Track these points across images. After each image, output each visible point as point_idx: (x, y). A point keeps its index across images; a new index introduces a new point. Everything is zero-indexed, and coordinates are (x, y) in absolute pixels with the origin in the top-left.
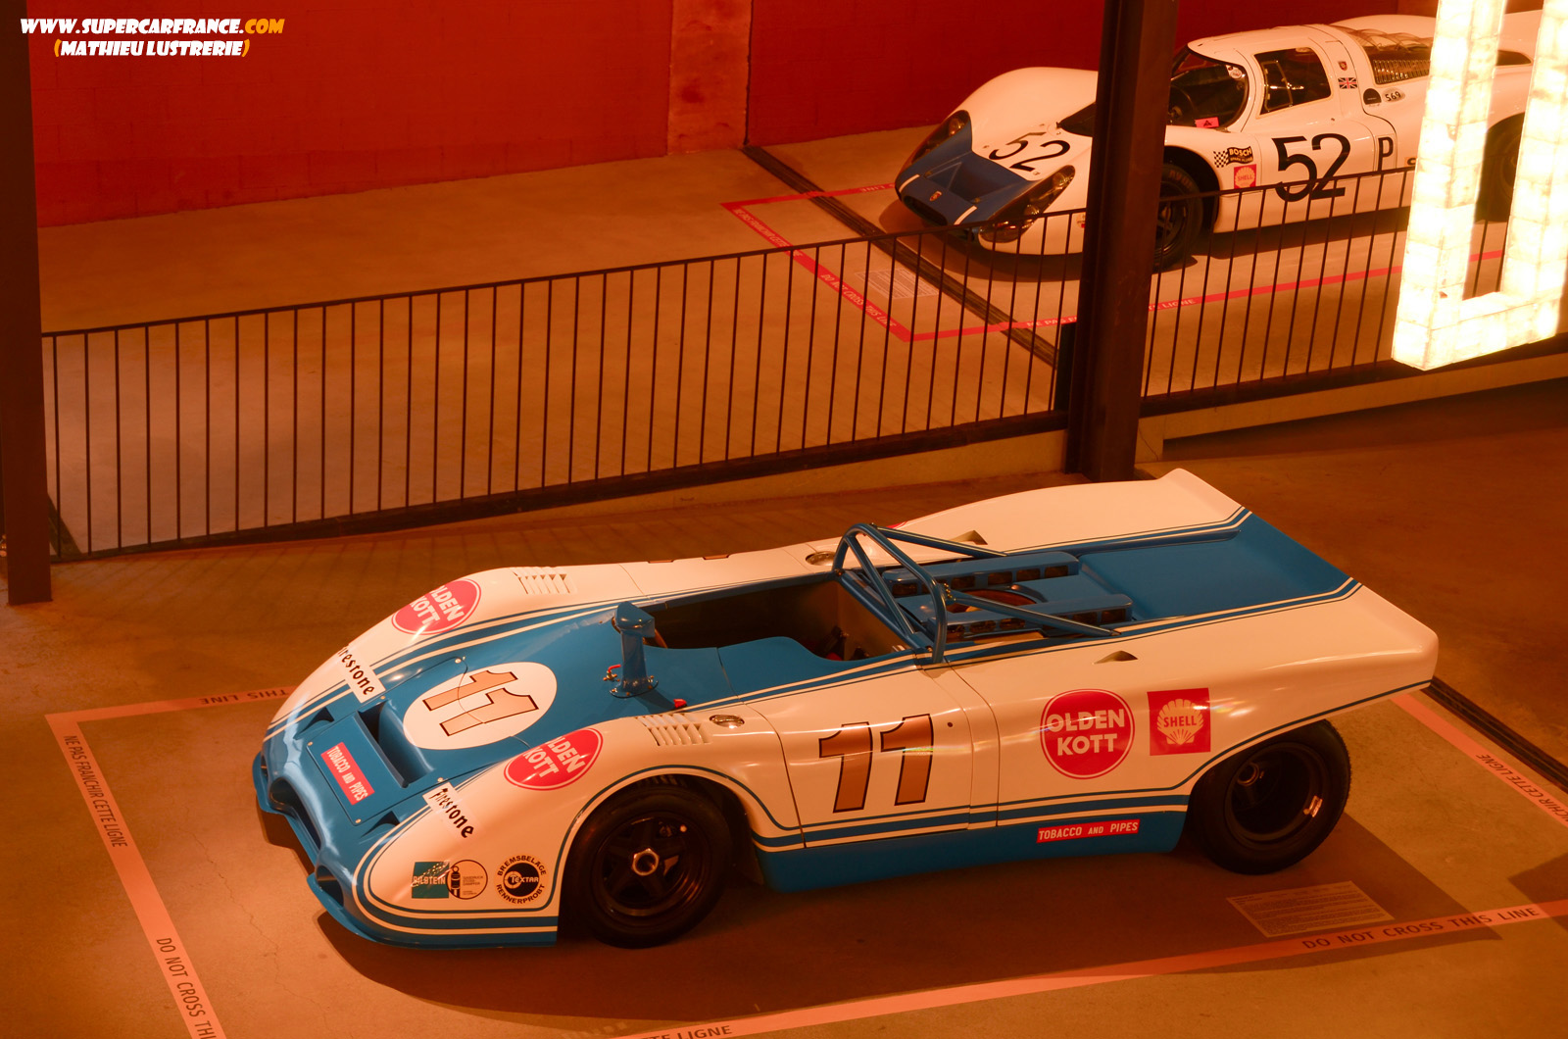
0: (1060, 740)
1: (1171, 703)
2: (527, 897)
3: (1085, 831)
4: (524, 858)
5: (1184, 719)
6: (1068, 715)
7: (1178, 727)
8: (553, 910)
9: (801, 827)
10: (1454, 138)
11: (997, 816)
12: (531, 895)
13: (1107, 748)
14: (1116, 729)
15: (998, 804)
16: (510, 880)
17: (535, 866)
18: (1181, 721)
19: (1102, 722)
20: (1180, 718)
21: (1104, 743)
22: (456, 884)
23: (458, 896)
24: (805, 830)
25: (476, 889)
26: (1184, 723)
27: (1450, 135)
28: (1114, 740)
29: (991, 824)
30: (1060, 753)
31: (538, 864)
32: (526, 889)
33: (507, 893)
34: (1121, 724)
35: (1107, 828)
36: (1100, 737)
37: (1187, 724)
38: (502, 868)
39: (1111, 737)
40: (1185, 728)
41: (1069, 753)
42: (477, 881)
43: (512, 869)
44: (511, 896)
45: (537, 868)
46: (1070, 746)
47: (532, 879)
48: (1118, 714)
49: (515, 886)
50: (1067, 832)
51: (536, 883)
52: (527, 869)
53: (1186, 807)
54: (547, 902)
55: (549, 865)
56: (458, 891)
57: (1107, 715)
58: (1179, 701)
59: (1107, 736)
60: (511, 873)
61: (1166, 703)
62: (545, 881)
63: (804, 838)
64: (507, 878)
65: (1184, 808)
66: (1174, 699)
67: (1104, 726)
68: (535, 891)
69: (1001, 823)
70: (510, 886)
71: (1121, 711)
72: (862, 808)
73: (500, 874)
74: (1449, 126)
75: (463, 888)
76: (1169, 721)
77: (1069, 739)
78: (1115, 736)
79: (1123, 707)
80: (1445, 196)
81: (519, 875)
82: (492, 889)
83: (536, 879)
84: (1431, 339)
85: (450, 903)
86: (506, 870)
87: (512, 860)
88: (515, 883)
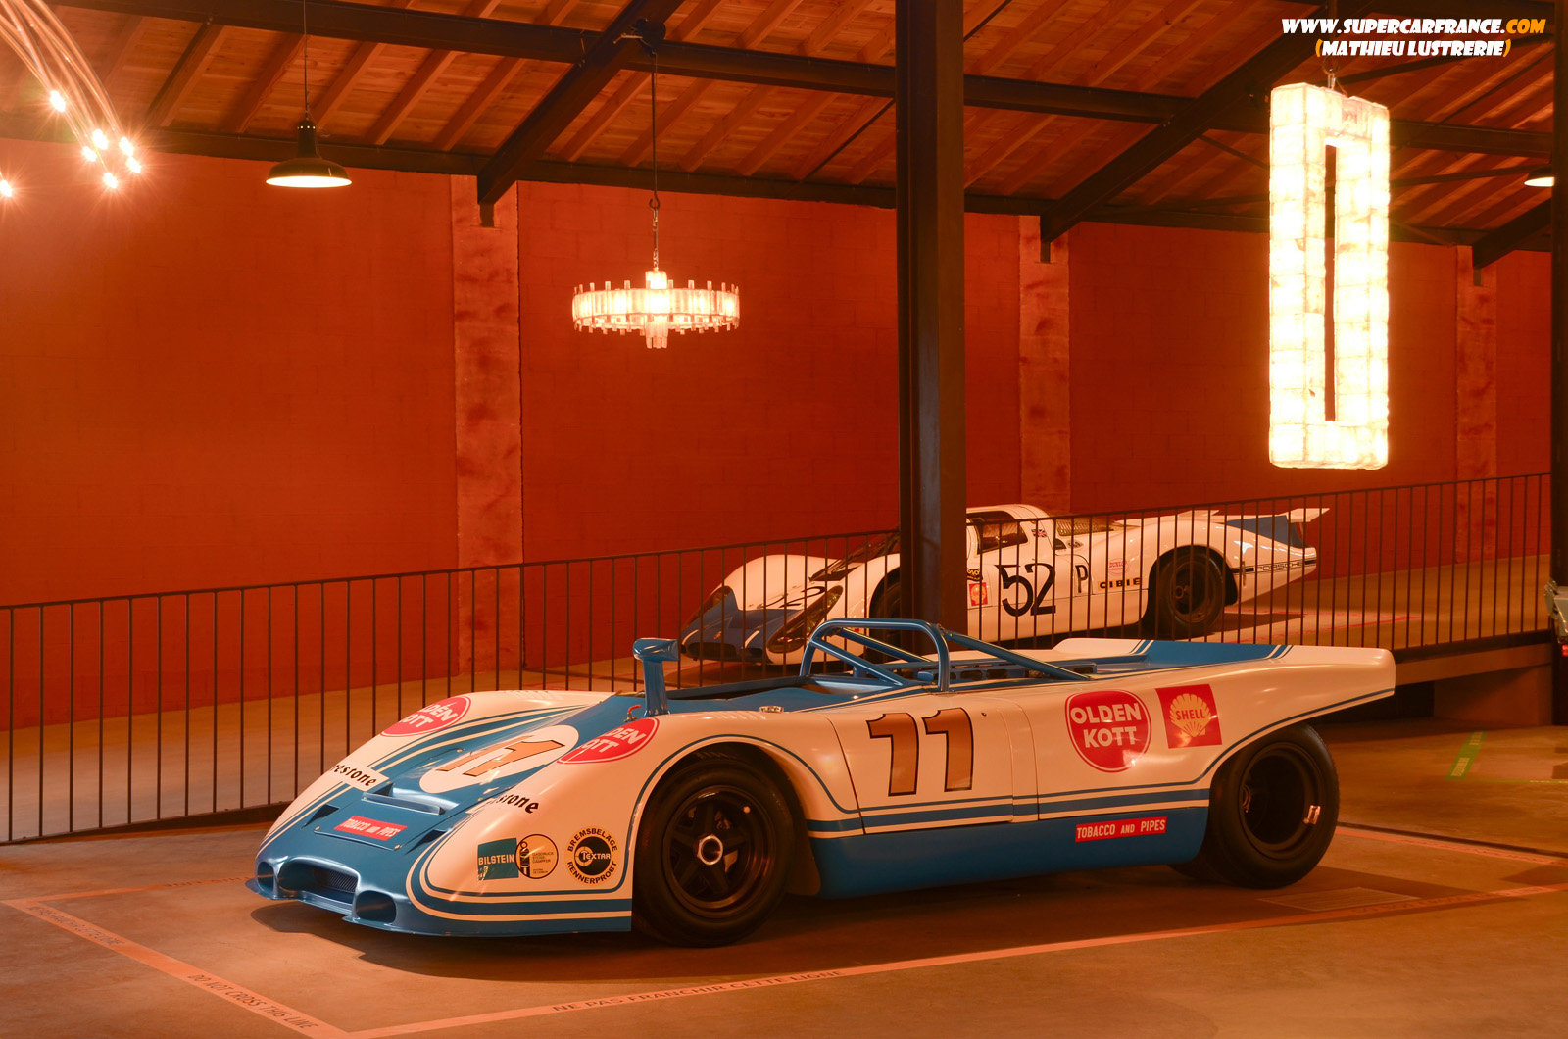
0: (1086, 732)
1: (1179, 697)
2: (599, 876)
3: (1118, 829)
4: (594, 831)
5: (1194, 712)
6: (1089, 709)
7: (1190, 720)
8: (626, 892)
9: (859, 810)
10: (1304, 249)
11: (1038, 808)
12: (604, 873)
13: (1129, 740)
14: (1134, 722)
15: (1037, 796)
16: (581, 855)
17: (606, 840)
18: (1191, 714)
19: (1121, 715)
20: (1191, 711)
21: (1125, 735)
22: (526, 862)
23: (528, 875)
24: (864, 814)
25: (547, 867)
26: (1194, 716)
27: (1300, 247)
28: (1134, 733)
29: (1033, 818)
30: (1087, 746)
31: (609, 838)
32: (596, 868)
33: (579, 872)
34: (1138, 717)
35: (1138, 827)
36: (1121, 730)
37: (1198, 718)
38: (573, 843)
39: (1131, 730)
40: (1196, 720)
41: (1095, 745)
42: (547, 857)
43: (583, 844)
44: (583, 875)
45: (608, 843)
46: (1095, 738)
47: (603, 856)
48: (1133, 707)
49: (587, 864)
50: (1102, 831)
51: (608, 860)
52: (597, 844)
53: (1208, 801)
54: (619, 883)
55: (620, 839)
56: (528, 869)
57: (1124, 709)
58: (1186, 696)
59: (1127, 729)
60: (582, 848)
61: (1175, 697)
62: (617, 857)
63: (863, 823)
64: (578, 854)
65: (1205, 803)
66: (1181, 694)
67: (1123, 719)
68: (607, 870)
69: (1043, 816)
70: (582, 864)
71: (1136, 705)
72: (914, 793)
73: (570, 849)
74: (1296, 240)
75: (533, 866)
76: (1180, 714)
77: (1094, 731)
78: (1134, 729)
79: (1137, 702)
80: (1302, 301)
81: (591, 852)
82: (563, 866)
83: (608, 855)
84: (1307, 433)
85: (520, 883)
86: (576, 845)
87: (582, 834)
88: (587, 860)
